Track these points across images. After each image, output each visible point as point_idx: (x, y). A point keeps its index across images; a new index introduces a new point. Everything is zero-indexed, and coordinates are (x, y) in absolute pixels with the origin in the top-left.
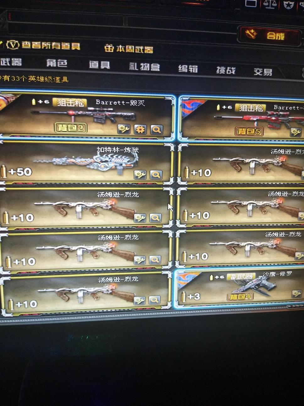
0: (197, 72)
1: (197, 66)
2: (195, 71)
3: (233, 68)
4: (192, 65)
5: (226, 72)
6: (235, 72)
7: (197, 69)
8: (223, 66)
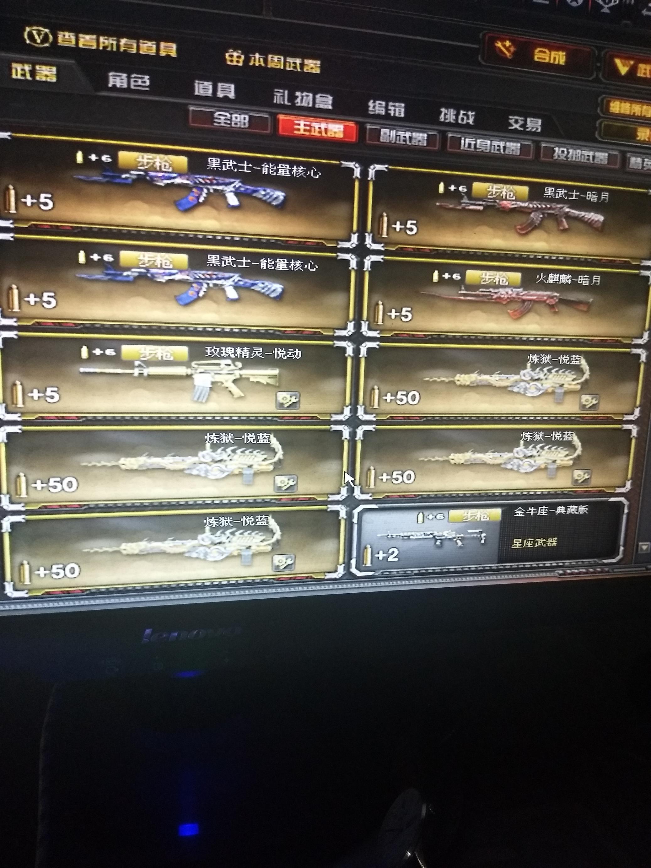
0: (402, 115)
1: (403, 105)
2: (400, 113)
3: (470, 113)
4: (395, 101)
5: (457, 119)
6: (474, 121)
7: (403, 110)
8: (451, 108)
